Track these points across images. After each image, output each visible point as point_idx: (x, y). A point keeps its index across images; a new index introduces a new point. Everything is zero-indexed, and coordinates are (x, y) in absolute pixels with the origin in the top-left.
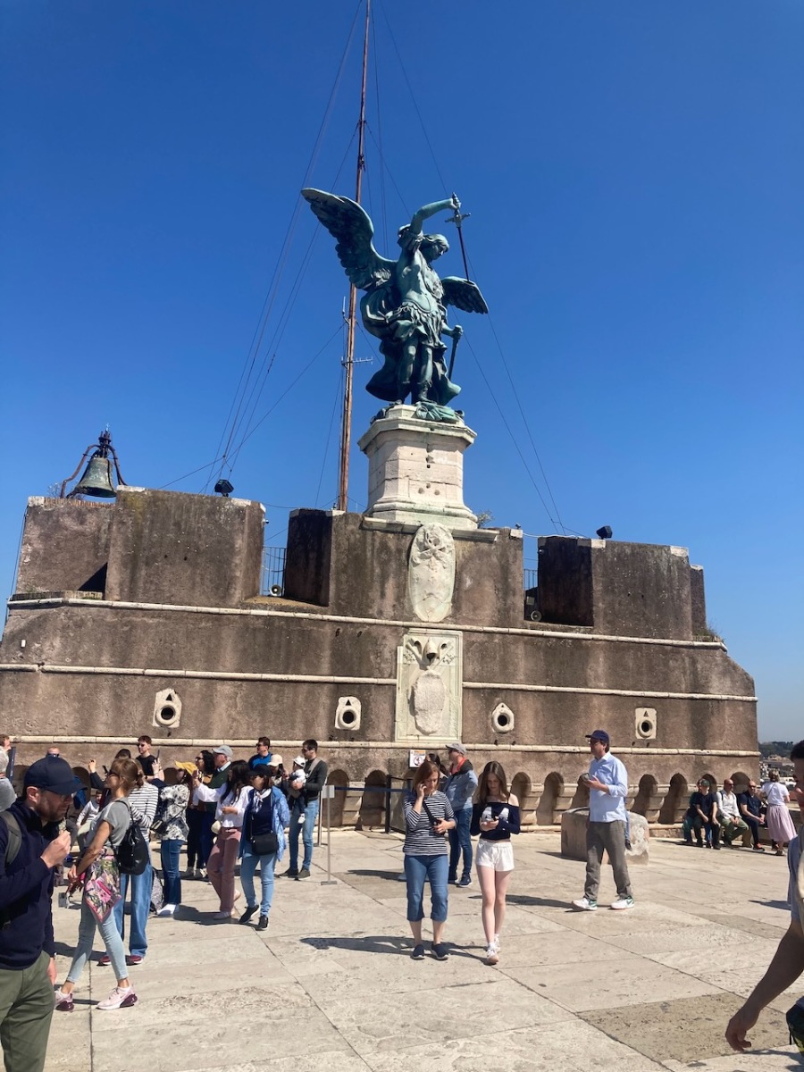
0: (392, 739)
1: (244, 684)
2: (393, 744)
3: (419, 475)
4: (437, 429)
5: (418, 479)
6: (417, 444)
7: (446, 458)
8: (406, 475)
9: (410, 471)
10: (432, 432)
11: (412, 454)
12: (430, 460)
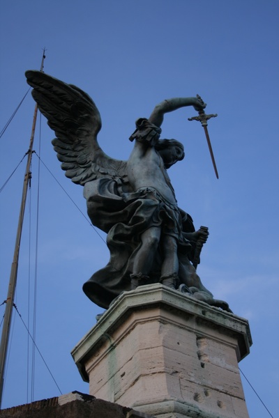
3: (192, 375)
4: (211, 314)
5: (192, 379)
6: (184, 332)
7: (223, 360)
8: (175, 370)
9: (179, 366)
10: (206, 317)
11: (178, 343)
12: (199, 356)
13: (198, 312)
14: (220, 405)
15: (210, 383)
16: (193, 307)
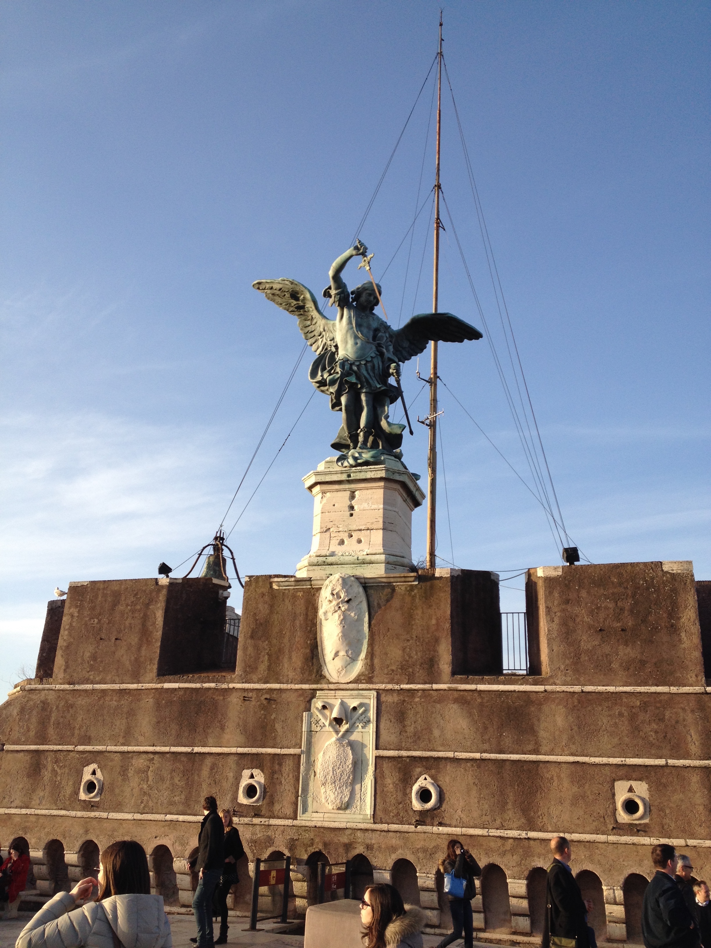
0: (295, 818)
1: (156, 757)
2: (295, 822)
3: (340, 526)
4: (355, 474)
5: (341, 529)
6: (340, 494)
7: (370, 503)
8: (328, 527)
9: (331, 523)
10: (350, 478)
11: (334, 505)
12: (352, 508)
13: (344, 477)
14: (359, 541)
15: (354, 527)
16: (339, 475)
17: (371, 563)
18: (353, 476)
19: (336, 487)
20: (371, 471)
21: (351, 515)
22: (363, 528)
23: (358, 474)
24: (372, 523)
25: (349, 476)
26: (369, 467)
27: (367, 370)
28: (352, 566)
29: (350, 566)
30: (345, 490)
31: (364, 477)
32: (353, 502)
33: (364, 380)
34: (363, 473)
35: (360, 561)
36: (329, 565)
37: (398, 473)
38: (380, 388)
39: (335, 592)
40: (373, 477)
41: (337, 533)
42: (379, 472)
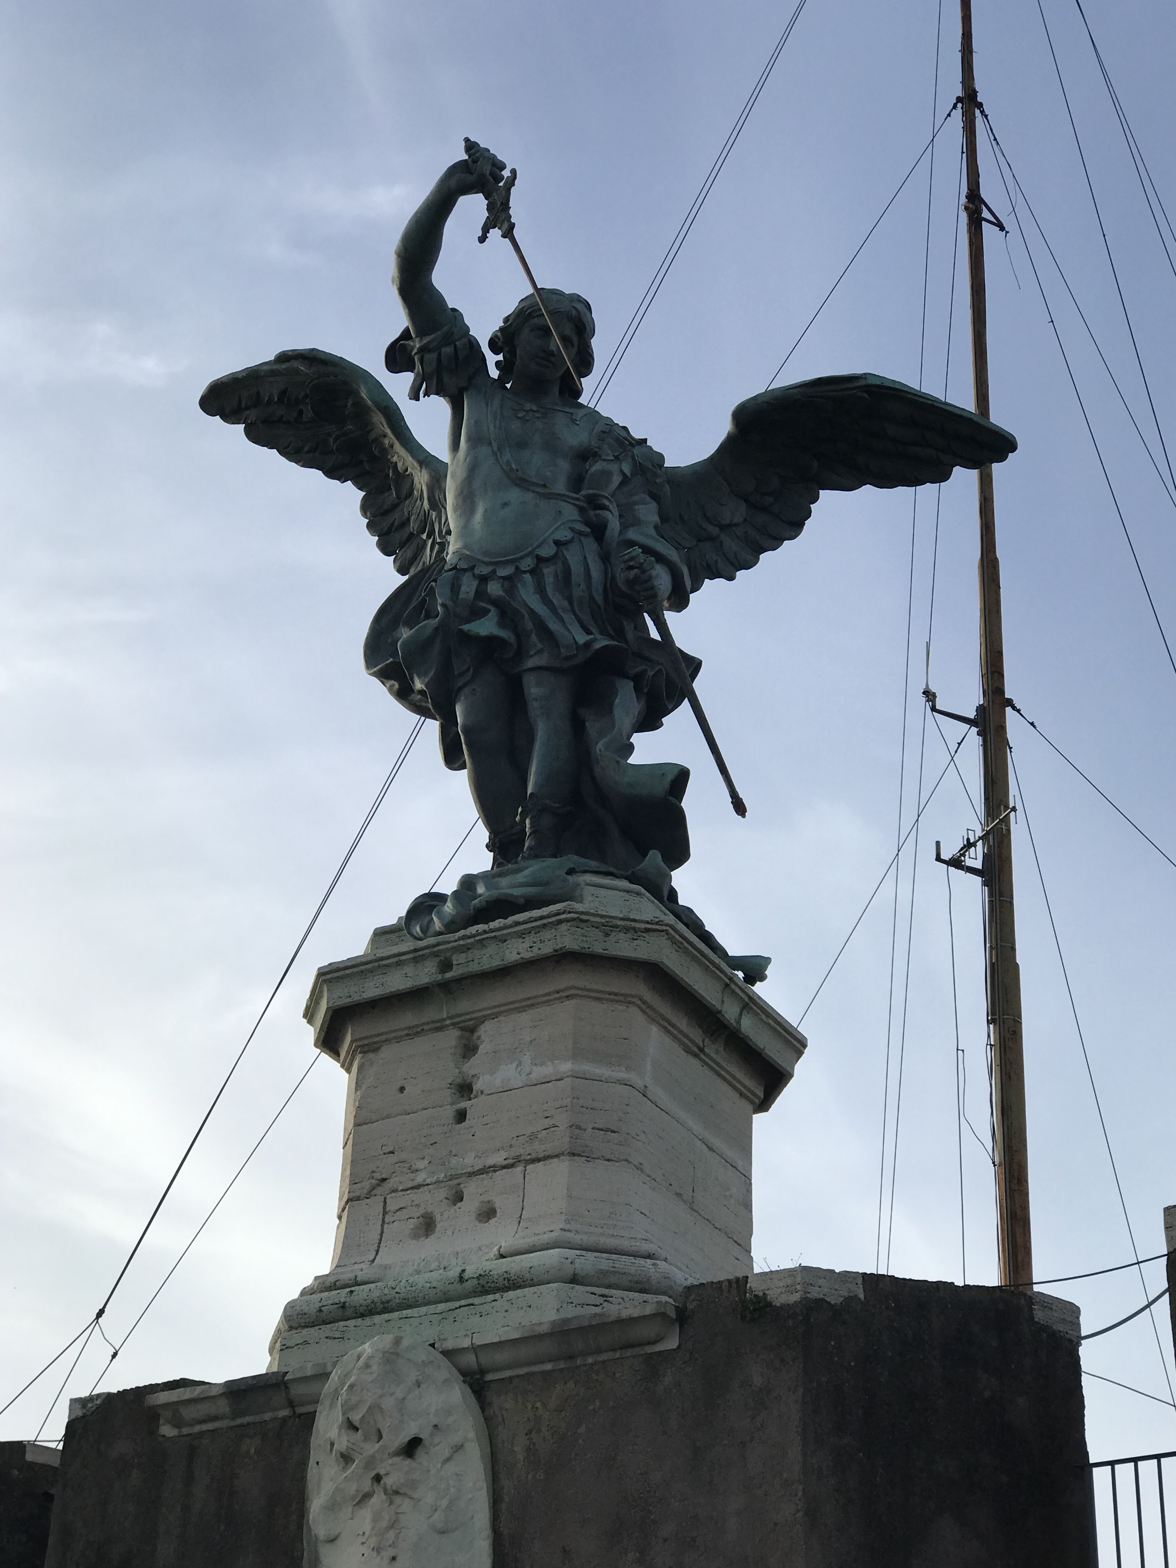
3: (421, 1164)
5: (420, 1178)
6: (422, 1044)
7: (527, 1059)
8: (378, 1176)
9: (392, 1159)
10: (448, 975)
11: (402, 1089)
12: (465, 1089)
14: (488, 1213)
15: (470, 1161)
16: (409, 970)
17: (512, 1284)
18: (461, 966)
19: (408, 1019)
20: (521, 935)
21: (461, 1116)
22: (498, 1159)
23: (476, 953)
24: (533, 1137)
25: (446, 966)
26: (511, 919)
27: (541, 590)
28: (441, 1307)
29: (431, 1309)
30: (439, 1027)
31: (496, 963)
32: (472, 1067)
33: (529, 625)
34: (492, 949)
35: (469, 1285)
36: (362, 1316)
37: (626, 930)
38: (588, 645)
39: (356, 1418)
40: (527, 955)
41: (414, 1196)
42: (547, 934)
